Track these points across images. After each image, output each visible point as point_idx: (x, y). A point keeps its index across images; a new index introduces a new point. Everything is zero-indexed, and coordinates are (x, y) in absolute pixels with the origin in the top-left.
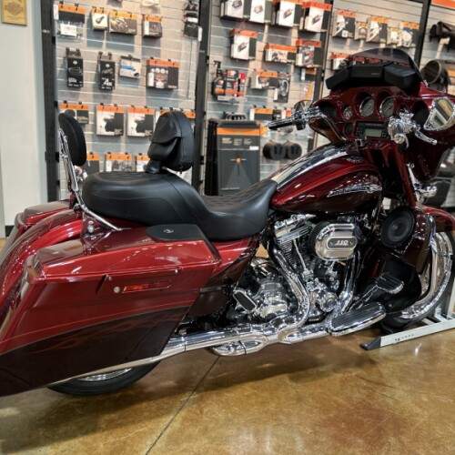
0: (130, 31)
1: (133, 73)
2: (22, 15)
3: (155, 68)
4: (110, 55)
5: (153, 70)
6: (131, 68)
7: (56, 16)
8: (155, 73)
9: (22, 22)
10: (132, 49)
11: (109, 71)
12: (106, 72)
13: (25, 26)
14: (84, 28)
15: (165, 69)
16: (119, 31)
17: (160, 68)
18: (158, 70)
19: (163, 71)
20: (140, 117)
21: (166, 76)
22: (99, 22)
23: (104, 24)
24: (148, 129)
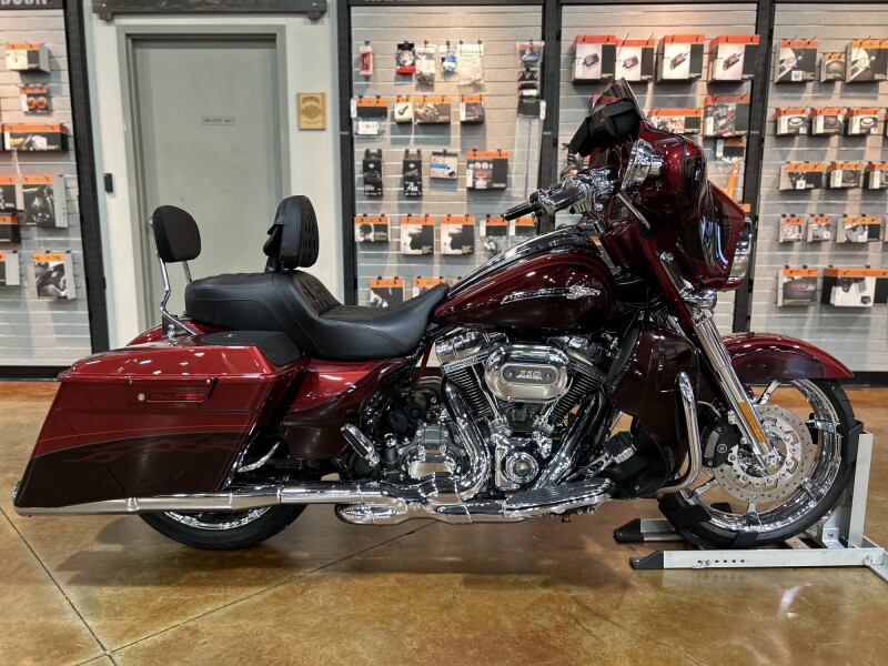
0: (441, 119)
1: (447, 172)
2: (320, 118)
3: (474, 162)
4: (419, 152)
5: (471, 166)
6: (444, 167)
7: (354, 114)
8: (475, 169)
9: (319, 126)
10: (448, 142)
11: (415, 172)
12: (410, 174)
13: (323, 130)
14: (388, 123)
15: (489, 162)
16: (428, 120)
17: (481, 162)
18: (478, 165)
19: (485, 165)
20: (455, 228)
21: (490, 172)
22: (402, 114)
23: (408, 115)
24: (466, 244)
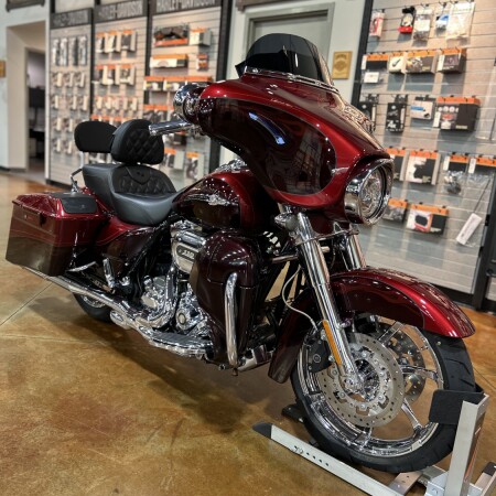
0: (425, 69)
1: (423, 114)
2: (345, 70)
3: (443, 106)
5: (440, 109)
6: (421, 109)
7: (364, 67)
8: (443, 112)
9: (344, 76)
11: (395, 113)
12: (391, 114)
13: (346, 79)
14: (386, 76)
15: (456, 106)
16: (413, 71)
17: (449, 106)
18: (446, 109)
19: (452, 109)
20: (420, 161)
21: (455, 115)
22: (394, 66)
23: (401, 67)
24: (427, 175)
